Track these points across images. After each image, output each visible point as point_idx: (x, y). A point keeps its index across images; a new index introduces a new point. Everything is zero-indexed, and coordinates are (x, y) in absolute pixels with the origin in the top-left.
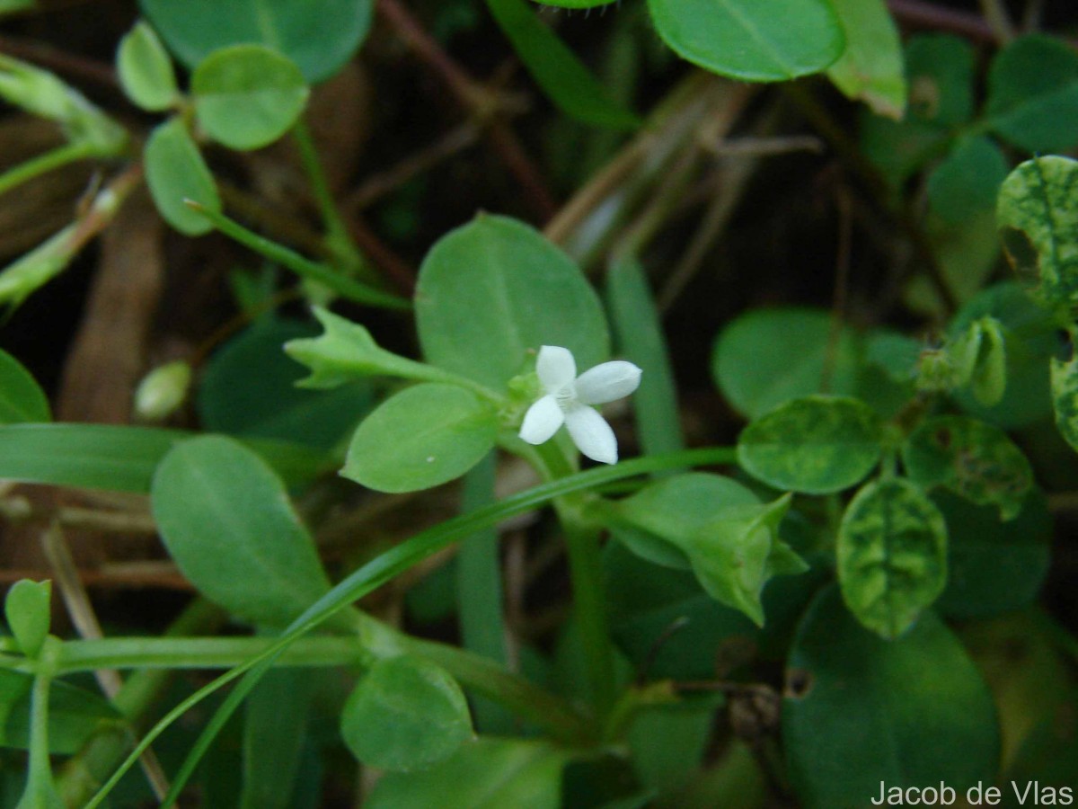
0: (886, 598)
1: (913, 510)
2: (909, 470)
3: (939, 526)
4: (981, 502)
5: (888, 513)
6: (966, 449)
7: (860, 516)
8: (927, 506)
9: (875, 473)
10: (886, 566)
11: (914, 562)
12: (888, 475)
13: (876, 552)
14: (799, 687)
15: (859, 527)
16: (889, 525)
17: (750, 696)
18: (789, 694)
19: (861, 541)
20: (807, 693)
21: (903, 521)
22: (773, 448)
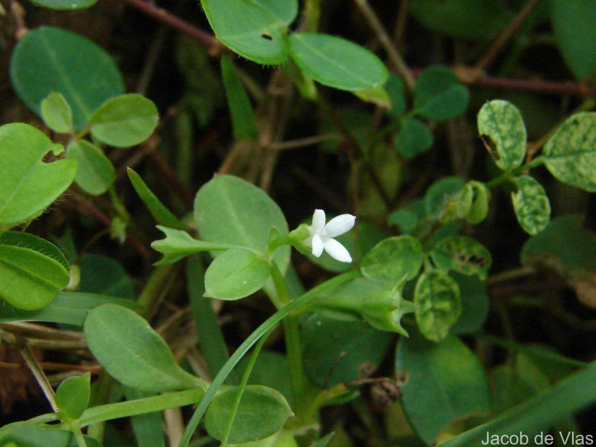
0: (435, 324)
1: (443, 282)
2: (437, 264)
3: (456, 288)
4: (470, 274)
5: (431, 286)
6: (459, 251)
7: (421, 291)
8: (449, 280)
9: (422, 270)
10: (433, 310)
11: (445, 305)
12: (429, 269)
13: (428, 305)
14: (403, 379)
15: (422, 296)
16: (432, 291)
17: (381, 384)
18: (399, 384)
19: (422, 302)
20: (407, 381)
21: (439, 288)
22: (376, 266)
